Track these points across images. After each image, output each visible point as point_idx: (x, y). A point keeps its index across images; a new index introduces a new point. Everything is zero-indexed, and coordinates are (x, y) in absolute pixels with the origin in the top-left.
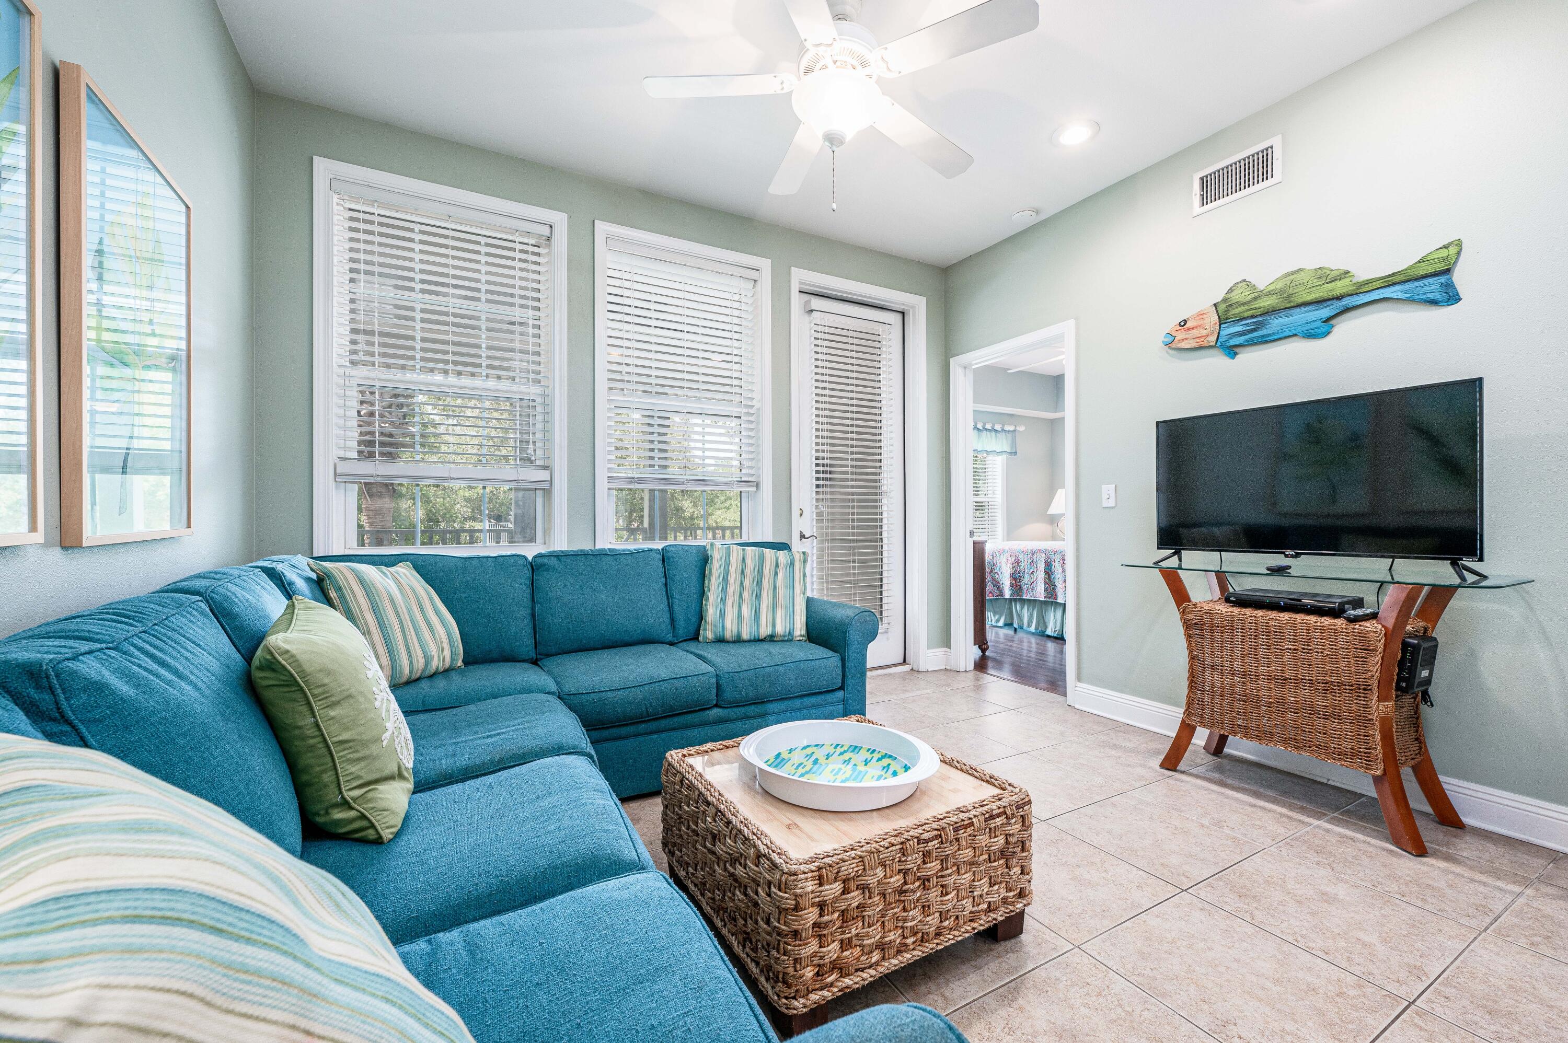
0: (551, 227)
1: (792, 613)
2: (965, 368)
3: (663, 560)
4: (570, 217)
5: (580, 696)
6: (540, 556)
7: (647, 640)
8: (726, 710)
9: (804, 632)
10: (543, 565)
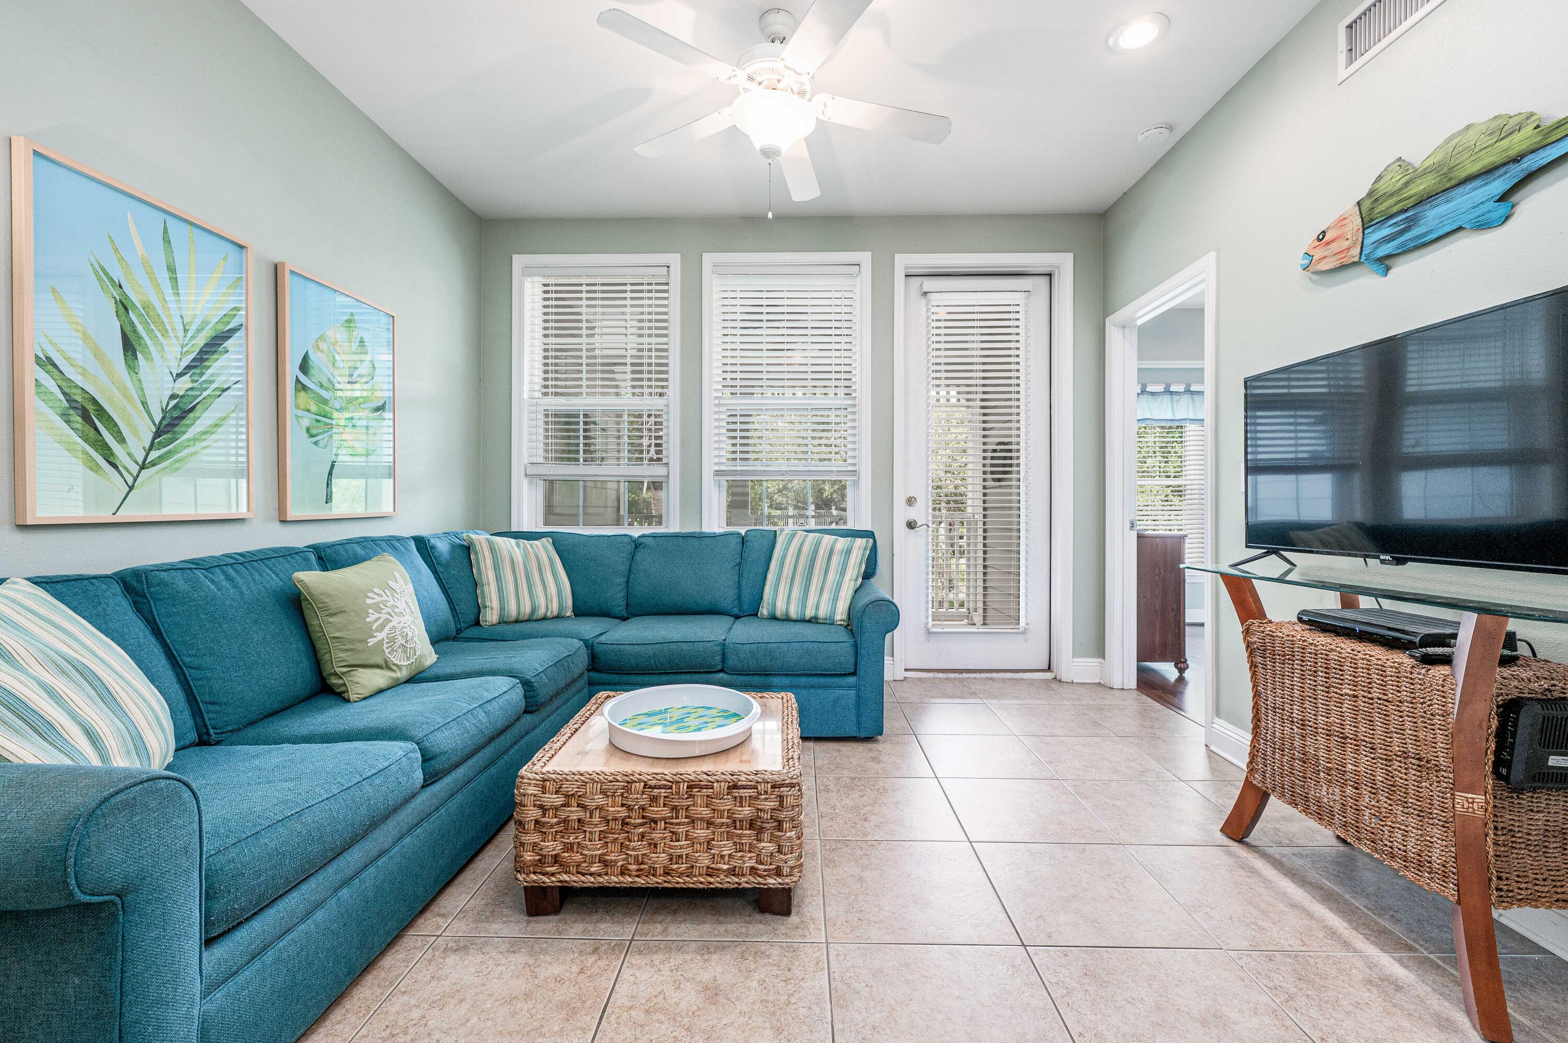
0: (668, 267)
1: (836, 599)
2: (1124, 327)
3: (743, 543)
4: (682, 256)
5: (605, 646)
6: (643, 536)
7: (712, 611)
8: (731, 676)
9: (845, 617)
10: (642, 544)
